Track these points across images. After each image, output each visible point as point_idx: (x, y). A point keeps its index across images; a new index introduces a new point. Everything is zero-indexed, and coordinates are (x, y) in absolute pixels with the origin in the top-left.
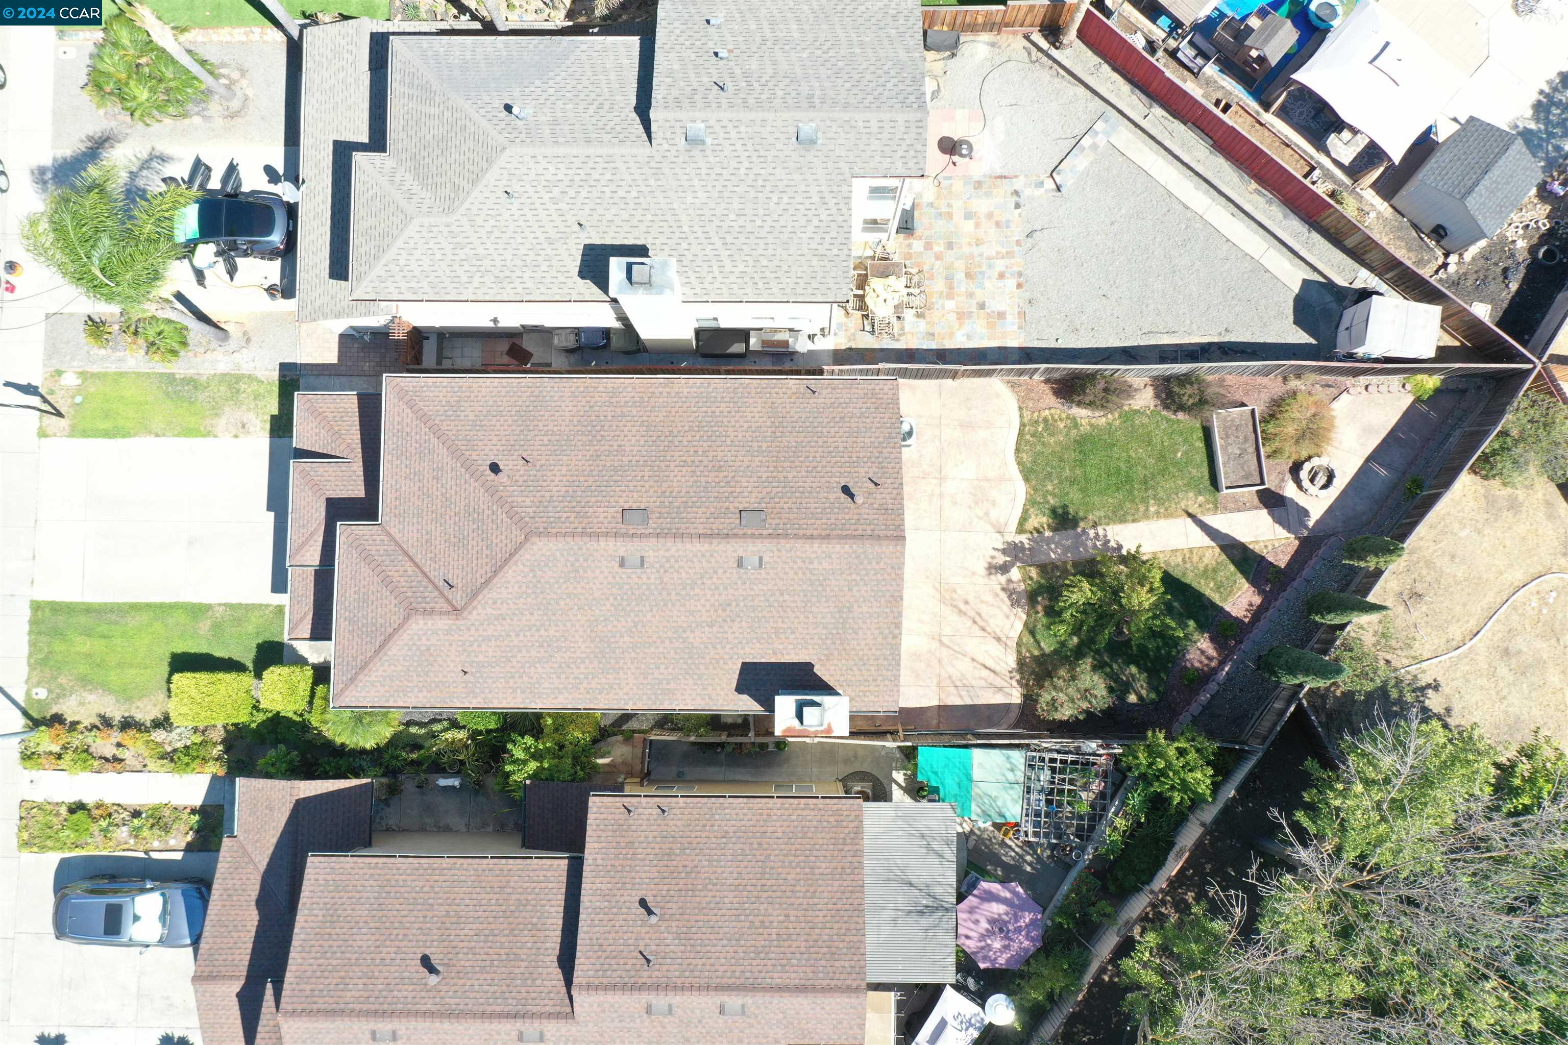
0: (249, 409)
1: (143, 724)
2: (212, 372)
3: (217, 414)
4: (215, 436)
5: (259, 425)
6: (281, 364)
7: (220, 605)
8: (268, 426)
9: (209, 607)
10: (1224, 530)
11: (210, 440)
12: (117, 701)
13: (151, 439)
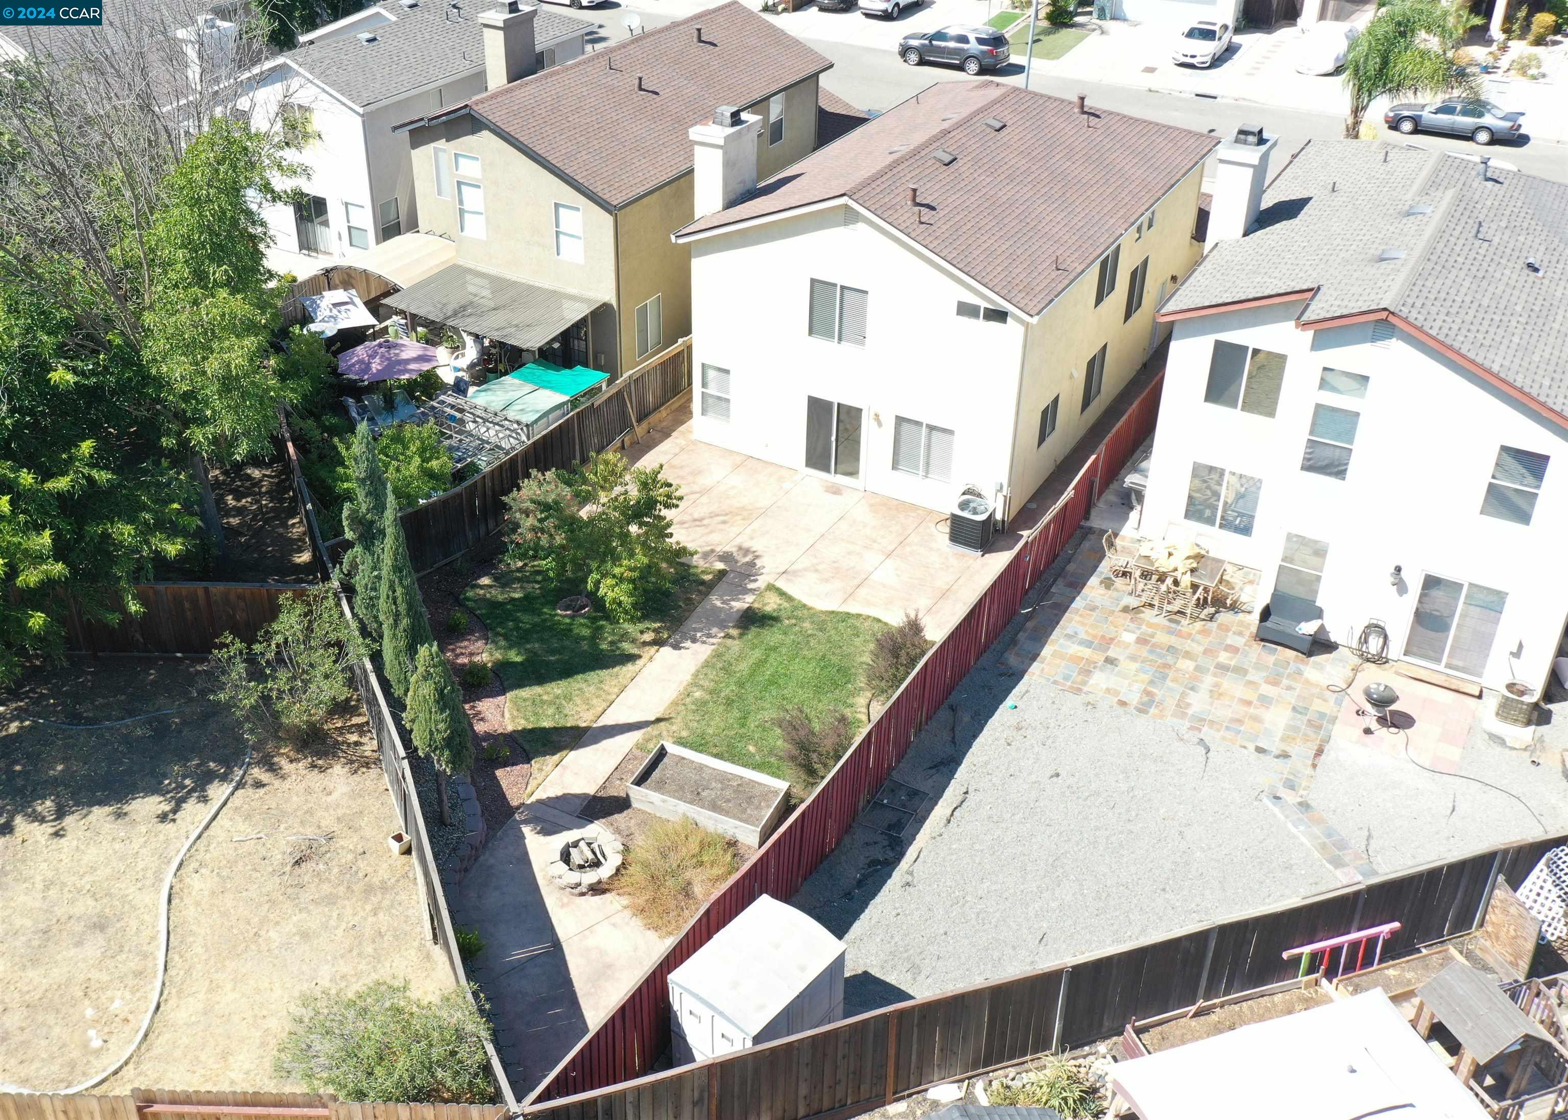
10: (607, 744)
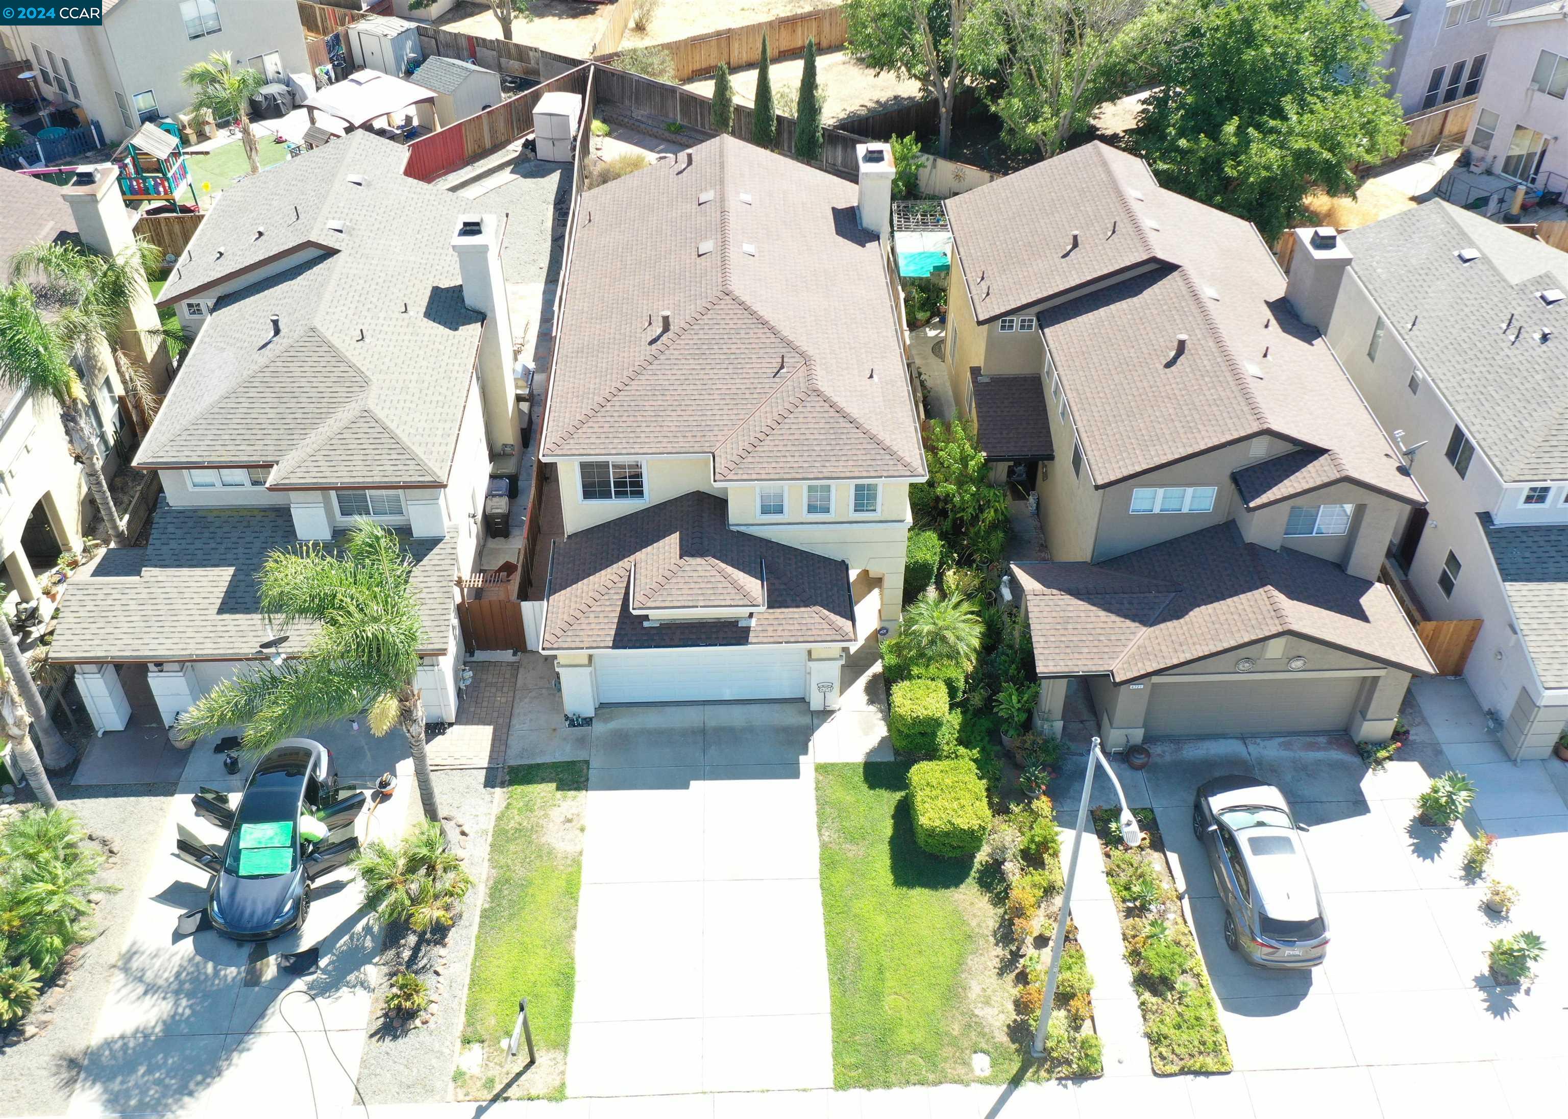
0: (546, 816)
1: (1003, 917)
2: (486, 864)
3: (549, 853)
4: (581, 853)
5: (569, 802)
6: (485, 786)
7: (820, 835)
8: (572, 793)
9: (824, 846)
11: (585, 860)
12: (974, 953)
13: (577, 934)
